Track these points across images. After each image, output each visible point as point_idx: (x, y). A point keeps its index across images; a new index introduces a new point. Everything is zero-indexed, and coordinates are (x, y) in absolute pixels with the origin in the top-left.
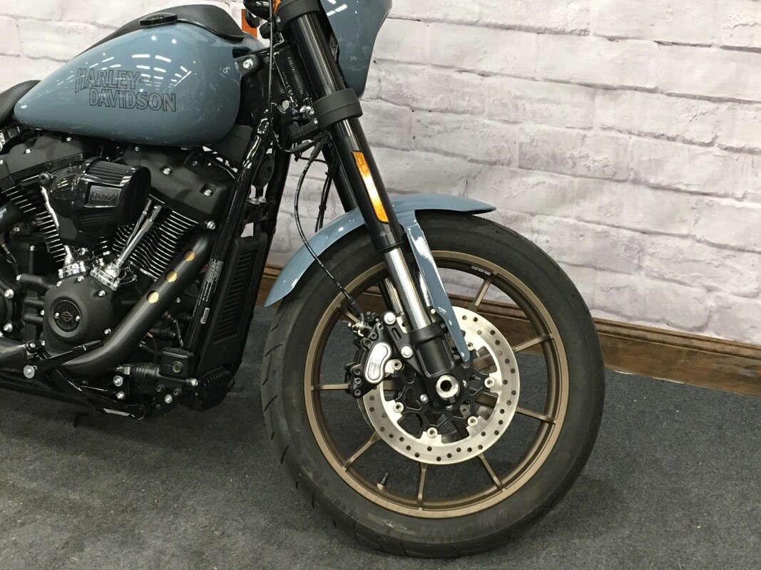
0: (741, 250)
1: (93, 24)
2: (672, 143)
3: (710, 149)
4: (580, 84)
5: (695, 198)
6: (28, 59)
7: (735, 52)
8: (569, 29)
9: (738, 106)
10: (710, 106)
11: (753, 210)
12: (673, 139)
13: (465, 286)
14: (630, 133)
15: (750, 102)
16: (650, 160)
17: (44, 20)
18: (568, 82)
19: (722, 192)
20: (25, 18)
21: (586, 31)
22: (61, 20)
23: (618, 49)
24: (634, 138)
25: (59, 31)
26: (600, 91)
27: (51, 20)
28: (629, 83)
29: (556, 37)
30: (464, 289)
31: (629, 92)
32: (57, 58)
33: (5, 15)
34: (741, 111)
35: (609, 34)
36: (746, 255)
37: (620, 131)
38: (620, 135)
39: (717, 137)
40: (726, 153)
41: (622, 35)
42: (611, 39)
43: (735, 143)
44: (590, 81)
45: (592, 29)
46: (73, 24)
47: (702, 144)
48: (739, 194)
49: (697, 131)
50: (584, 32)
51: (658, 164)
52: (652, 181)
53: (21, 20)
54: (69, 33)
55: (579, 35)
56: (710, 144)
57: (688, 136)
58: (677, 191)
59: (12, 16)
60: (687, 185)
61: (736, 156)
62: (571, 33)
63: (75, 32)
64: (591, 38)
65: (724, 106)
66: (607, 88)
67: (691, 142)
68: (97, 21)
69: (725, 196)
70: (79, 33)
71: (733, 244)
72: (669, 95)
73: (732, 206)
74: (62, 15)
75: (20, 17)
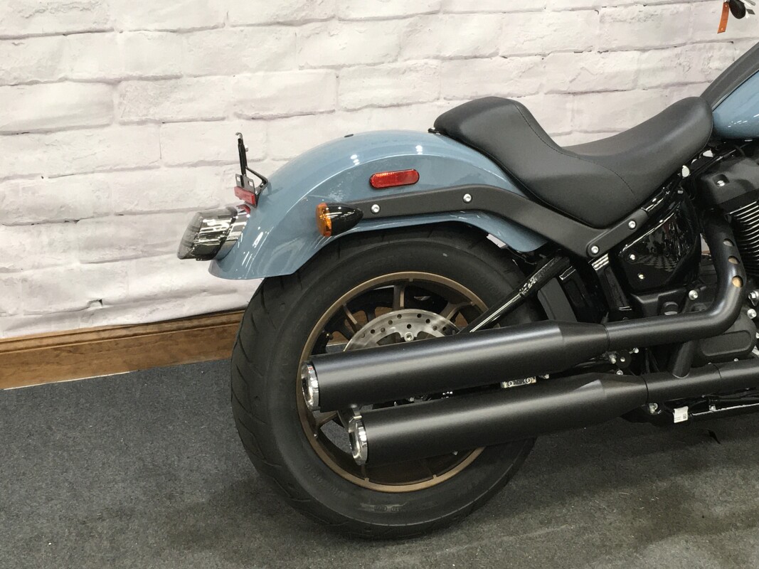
1: (436, 57)
6: (345, 113)
17: (375, 64)
20: (349, 66)
22: (396, 60)
25: (390, 73)
27: (383, 63)
32: (384, 104)
33: (320, 67)
46: (410, 63)
53: (345, 69)
54: (403, 73)
59: (332, 67)
63: (411, 70)
68: (442, 54)
70: (417, 71)
74: (399, 54)
75: (343, 66)
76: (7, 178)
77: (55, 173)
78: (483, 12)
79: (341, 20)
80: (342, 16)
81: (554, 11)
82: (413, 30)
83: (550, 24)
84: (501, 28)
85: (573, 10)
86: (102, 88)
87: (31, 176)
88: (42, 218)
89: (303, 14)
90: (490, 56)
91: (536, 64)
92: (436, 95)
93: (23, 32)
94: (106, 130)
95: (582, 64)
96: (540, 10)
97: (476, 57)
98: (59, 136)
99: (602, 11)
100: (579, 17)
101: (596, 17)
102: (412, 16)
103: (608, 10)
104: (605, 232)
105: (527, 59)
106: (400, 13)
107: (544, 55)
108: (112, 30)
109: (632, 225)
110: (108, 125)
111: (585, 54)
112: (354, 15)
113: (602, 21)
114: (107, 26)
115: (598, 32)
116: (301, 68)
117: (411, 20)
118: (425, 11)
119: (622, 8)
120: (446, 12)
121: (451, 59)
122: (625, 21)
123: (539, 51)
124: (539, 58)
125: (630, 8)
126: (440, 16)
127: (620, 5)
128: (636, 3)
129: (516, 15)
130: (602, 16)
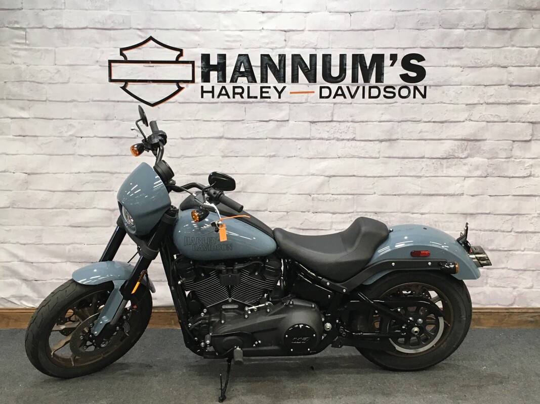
0: (525, 270)
2: (497, 233)
3: (511, 233)
4: (461, 214)
5: (507, 253)
7: (517, 197)
8: (456, 193)
9: (519, 216)
10: (510, 217)
11: (528, 254)
12: (497, 231)
14: (481, 230)
15: (524, 214)
16: (488, 240)
18: (456, 214)
19: (516, 249)
21: (463, 193)
23: (475, 200)
24: (482, 232)
26: (469, 216)
28: (479, 211)
29: (451, 197)
31: (479, 215)
34: (521, 218)
35: (472, 194)
36: (527, 272)
37: (477, 230)
38: (477, 232)
39: (513, 228)
40: (516, 234)
41: (476, 194)
42: (473, 196)
43: (520, 230)
44: (465, 212)
45: (465, 193)
47: (508, 232)
48: (522, 249)
49: (507, 227)
50: (463, 194)
51: (492, 241)
52: (490, 248)
55: (460, 195)
56: (511, 232)
57: (502, 229)
58: (500, 251)
60: (503, 248)
61: (520, 235)
62: (457, 195)
64: (465, 196)
65: (515, 217)
66: (472, 214)
67: (504, 232)
69: (517, 250)
71: (522, 268)
72: (495, 215)
73: (520, 254)
76: (72, 243)
77: (89, 243)
78: (260, 193)
81: (291, 194)
83: (289, 200)
84: (268, 200)
85: (299, 194)
86: (109, 212)
87: (80, 244)
88: (83, 261)
90: (264, 211)
91: (284, 216)
93: (81, 190)
94: (109, 228)
95: (306, 217)
96: (285, 194)
97: (258, 211)
98: (91, 229)
99: (313, 196)
100: (303, 198)
101: (310, 198)
103: (315, 196)
105: (278, 213)
107: (288, 212)
108: (113, 191)
110: (109, 226)
111: (307, 213)
113: (313, 199)
114: (111, 189)
115: (311, 204)
119: (322, 195)
120: (244, 192)
122: (324, 201)
123: (285, 210)
124: (286, 213)
125: (325, 195)
126: (242, 193)
127: (321, 194)
128: (328, 194)
129: (275, 195)
130: (313, 198)
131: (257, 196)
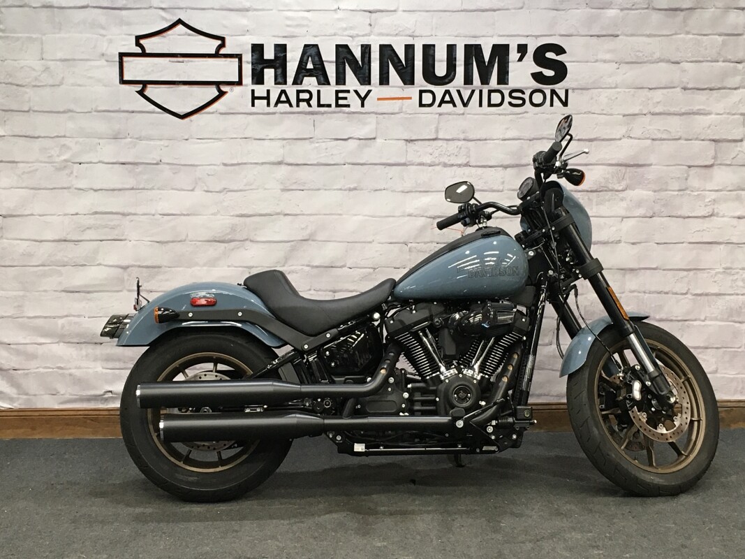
0: (707, 348)
1: (308, 266)
2: (666, 295)
3: (686, 296)
4: (618, 269)
5: (681, 323)
7: (695, 245)
8: (611, 240)
9: (698, 272)
10: (685, 273)
11: (710, 325)
12: (667, 293)
13: (552, 396)
14: (645, 292)
15: (704, 269)
16: (656, 306)
17: (271, 267)
18: (611, 269)
19: (694, 318)
20: (257, 267)
21: (620, 240)
22: (284, 266)
23: (636, 249)
24: (647, 295)
26: (628, 272)
27: (276, 267)
28: (641, 266)
29: (604, 245)
30: (552, 398)
31: (642, 271)
33: (241, 267)
34: (700, 274)
35: (632, 241)
36: (709, 350)
37: (639, 292)
38: (640, 294)
39: (689, 289)
40: (694, 297)
41: (638, 241)
42: (633, 244)
43: (699, 292)
44: (623, 267)
45: (623, 239)
46: (293, 268)
47: (682, 294)
48: (703, 318)
49: (680, 287)
50: (619, 242)
51: (660, 307)
52: (657, 317)
53: (254, 269)
54: (289, 273)
55: (616, 243)
56: (686, 294)
57: (674, 291)
58: (672, 320)
59: (247, 267)
60: (676, 317)
61: (699, 298)
62: (612, 242)
63: (293, 272)
64: (622, 244)
65: (691, 273)
66: (632, 270)
67: (676, 294)
68: (311, 264)
69: (695, 320)
70: (297, 273)
71: (702, 345)
72: (664, 270)
73: (700, 325)
74: (286, 262)
75: (253, 267)
76: (67, 316)
77: (92, 315)
78: (335, 241)
79: (251, 241)
80: (252, 239)
81: (379, 243)
82: (293, 249)
83: (377, 251)
84: (347, 251)
85: (391, 243)
86: (120, 270)
87: (79, 316)
88: (83, 340)
89: (230, 237)
90: (341, 267)
91: (370, 274)
92: (309, 288)
93: (80, 239)
94: (121, 293)
96: (370, 242)
97: (332, 267)
98: (95, 295)
99: (410, 245)
100: (396, 248)
101: (406, 248)
102: (292, 241)
103: (414, 245)
104: (312, 338)
105: (362, 270)
106: (286, 239)
107: (375, 269)
108: (125, 240)
109: (328, 336)
110: (121, 291)
111: (401, 269)
112: (259, 239)
113: (410, 250)
114: (123, 238)
115: (408, 257)
116: (229, 266)
117: (292, 243)
118: (300, 239)
119: (423, 244)
120: (313, 240)
121: (317, 267)
122: (426, 252)
123: (372, 266)
124: (372, 270)
125: (428, 244)
126: (310, 242)
127: (421, 242)
128: (432, 242)
129: (356, 244)
130: (410, 248)
131: (331, 245)
